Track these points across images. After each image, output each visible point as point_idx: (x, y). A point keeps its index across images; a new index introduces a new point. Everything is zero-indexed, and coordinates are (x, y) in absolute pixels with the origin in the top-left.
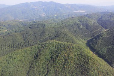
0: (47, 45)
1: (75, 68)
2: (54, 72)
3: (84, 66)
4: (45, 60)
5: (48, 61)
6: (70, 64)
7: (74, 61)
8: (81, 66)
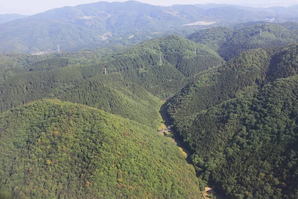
0: (25, 111)
1: (71, 164)
2: (22, 174)
3: (89, 158)
4: (13, 146)
5: (20, 150)
6: (60, 154)
7: (72, 148)
8: (84, 160)
